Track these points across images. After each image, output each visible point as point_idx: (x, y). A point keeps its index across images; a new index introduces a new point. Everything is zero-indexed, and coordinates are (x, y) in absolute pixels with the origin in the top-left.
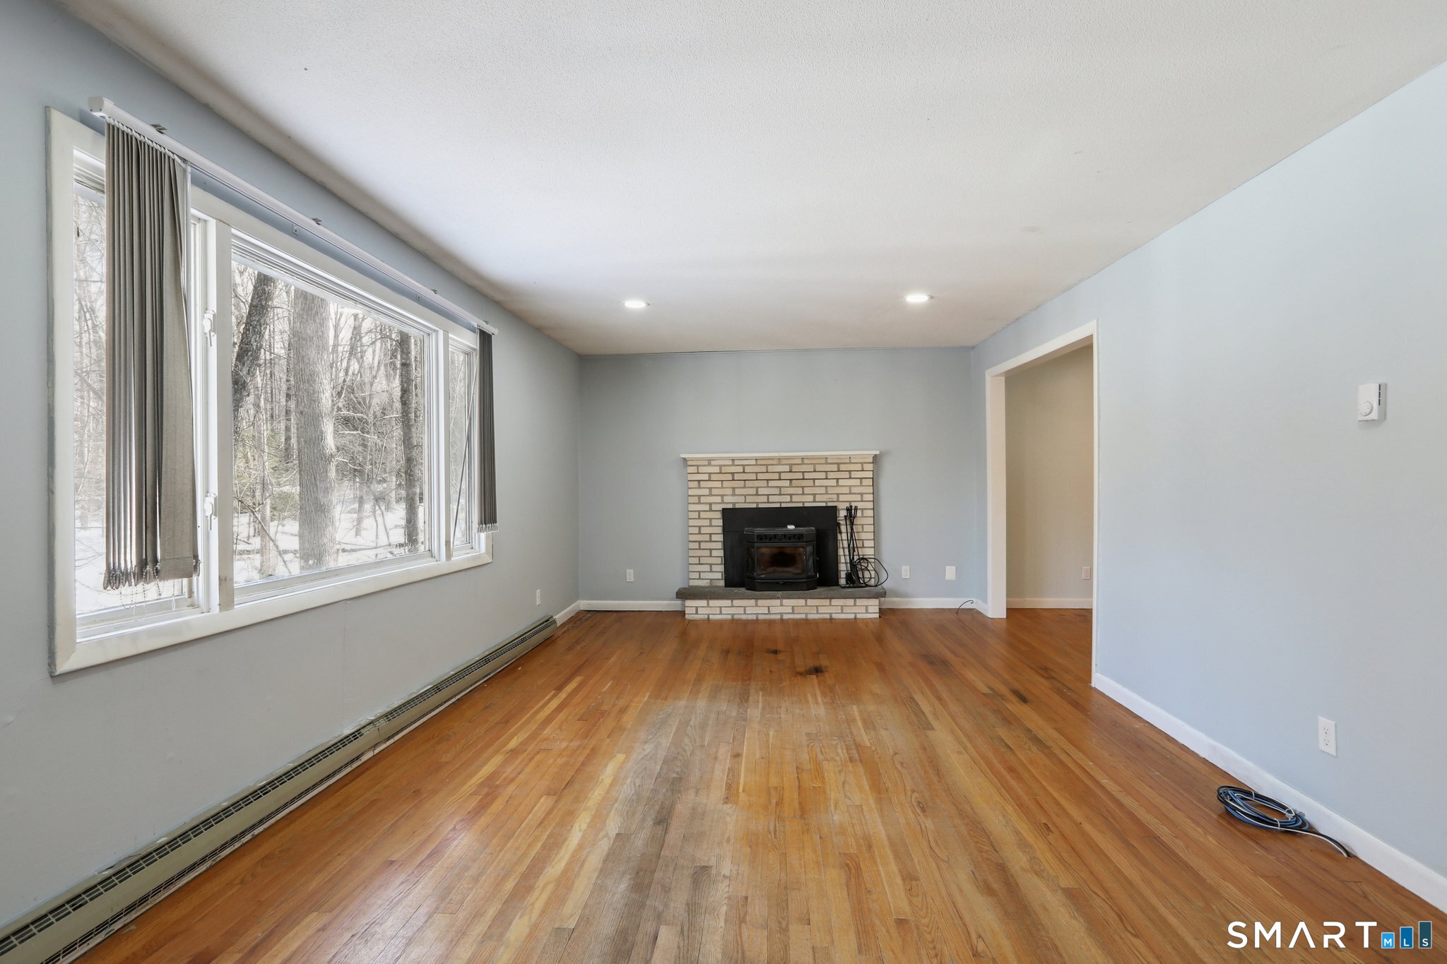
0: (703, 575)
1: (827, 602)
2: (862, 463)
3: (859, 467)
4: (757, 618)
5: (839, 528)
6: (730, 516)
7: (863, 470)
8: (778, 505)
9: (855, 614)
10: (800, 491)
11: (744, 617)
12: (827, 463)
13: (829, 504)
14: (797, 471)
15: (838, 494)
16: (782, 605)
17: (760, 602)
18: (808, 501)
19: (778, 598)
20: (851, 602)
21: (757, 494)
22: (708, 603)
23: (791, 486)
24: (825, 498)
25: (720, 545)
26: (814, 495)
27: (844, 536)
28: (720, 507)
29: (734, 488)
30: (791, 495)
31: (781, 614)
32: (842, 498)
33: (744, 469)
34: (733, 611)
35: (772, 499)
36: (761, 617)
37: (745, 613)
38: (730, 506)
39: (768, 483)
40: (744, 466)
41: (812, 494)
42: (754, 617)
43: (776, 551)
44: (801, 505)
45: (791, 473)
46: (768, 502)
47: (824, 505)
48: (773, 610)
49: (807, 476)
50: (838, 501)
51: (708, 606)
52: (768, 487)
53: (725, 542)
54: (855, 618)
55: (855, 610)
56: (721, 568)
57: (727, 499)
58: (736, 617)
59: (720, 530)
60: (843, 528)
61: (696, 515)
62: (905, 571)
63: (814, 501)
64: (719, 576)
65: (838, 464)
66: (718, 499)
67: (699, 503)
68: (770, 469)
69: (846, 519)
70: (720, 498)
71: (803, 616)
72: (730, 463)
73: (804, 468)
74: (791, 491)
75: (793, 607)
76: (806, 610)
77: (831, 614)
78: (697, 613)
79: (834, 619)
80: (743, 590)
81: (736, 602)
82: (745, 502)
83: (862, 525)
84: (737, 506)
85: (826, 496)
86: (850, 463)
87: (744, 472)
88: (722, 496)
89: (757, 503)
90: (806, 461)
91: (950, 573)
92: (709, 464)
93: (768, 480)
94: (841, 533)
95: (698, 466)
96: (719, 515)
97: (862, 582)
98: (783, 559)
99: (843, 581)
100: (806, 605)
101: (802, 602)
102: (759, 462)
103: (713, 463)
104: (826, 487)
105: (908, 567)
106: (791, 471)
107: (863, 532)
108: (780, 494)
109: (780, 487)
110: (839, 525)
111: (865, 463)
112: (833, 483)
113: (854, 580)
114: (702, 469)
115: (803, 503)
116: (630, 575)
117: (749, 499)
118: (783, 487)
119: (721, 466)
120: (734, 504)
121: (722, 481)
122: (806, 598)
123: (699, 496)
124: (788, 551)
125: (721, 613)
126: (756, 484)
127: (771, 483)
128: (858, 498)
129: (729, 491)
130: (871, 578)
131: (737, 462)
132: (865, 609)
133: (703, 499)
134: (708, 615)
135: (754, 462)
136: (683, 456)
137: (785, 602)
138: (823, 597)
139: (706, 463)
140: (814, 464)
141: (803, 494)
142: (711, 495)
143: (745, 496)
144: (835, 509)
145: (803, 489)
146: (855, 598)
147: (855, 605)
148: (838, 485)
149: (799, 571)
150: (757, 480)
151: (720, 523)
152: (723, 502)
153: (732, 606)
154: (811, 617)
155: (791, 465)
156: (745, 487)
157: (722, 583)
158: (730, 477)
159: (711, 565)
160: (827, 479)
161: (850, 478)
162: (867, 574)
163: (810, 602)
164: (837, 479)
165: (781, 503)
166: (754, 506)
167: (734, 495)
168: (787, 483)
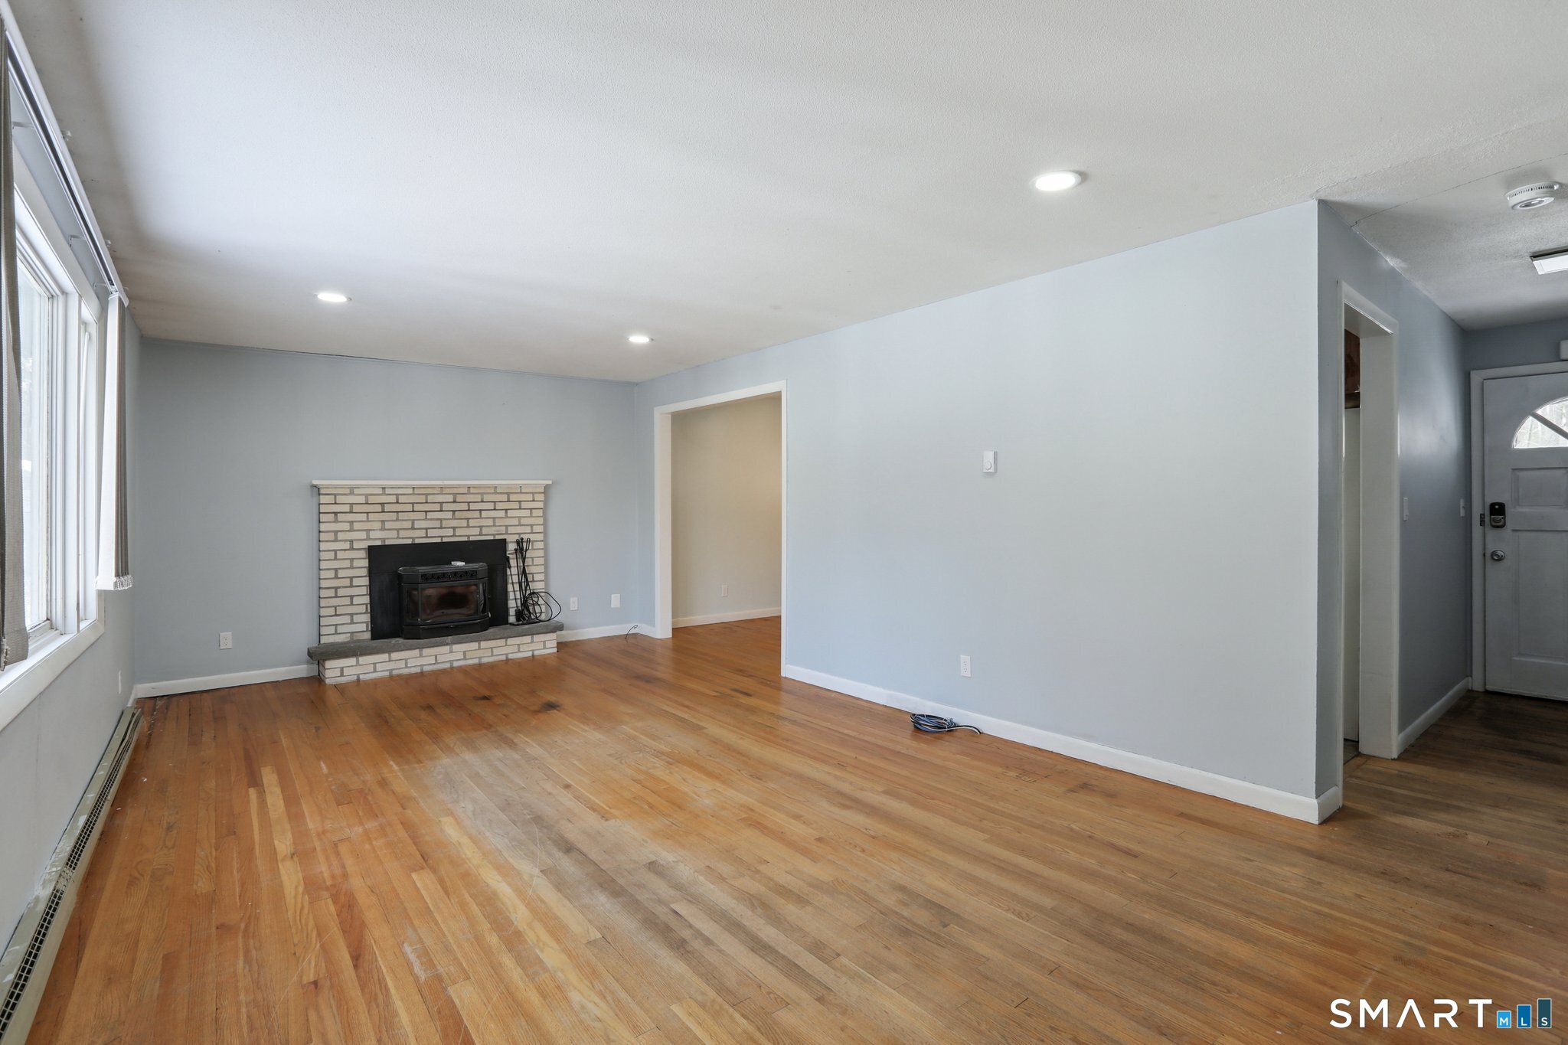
0: (340, 629)
1: (502, 642)
2: (533, 493)
3: (530, 497)
4: (422, 670)
5: (509, 562)
6: (378, 556)
7: (534, 501)
8: (438, 540)
9: (533, 651)
10: (464, 523)
11: (406, 671)
12: (496, 493)
13: (498, 537)
14: (462, 502)
15: (507, 526)
16: (451, 652)
17: (426, 651)
18: (474, 535)
19: (447, 644)
20: (528, 639)
21: (413, 528)
22: (358, 661)
23: (454, 518)
24: (493, 531)
25: (364, 590)
26: (481, 527)
27: (514, 571)
28: (365, 545)
29: (383, 522)
30: (454, 528)
31: (451, 662)
32: (511, 530)
33: (397, 499)
34: (391, 665)
35: (431, 533)
36: (426, 669)
37: (406, 667)
38: (379, 543)
39: (426, 514)
40: (397, 495)
41: (478, 527)
42: (418, 670)
43: (444, 591)
44: (465, 539)
45: (455, 504)
46: (427, 537)
47: (492, 538)
48: (440, 659)
49: (472, 506)
50: (507, 533)
51: (358, 664)
52: (426, 519)
53: (371, 586)
54: (533, 656)
55: (532, 647)
56: (367, 618)
57: (373, 535)
58: (395, 673)
59: (364, 572)
60: (513, 563)
61: (331, 555)
62: (574, 603)
63: (481, 534)
64: (363, 627)
65: (508, 494)
66: (363, 535)
67: (336, 540)
68: (430, 498)
69: (516, 553)
70: (365, 533)
71: (476, 661)
72: (380, 491)
73: (469, 498)
74: (454, 523)
75: (465, 652)
76: (479, 653)
77: (507, 654)
78: (342, 675)
79: (511, 659)
80: (400, 641)
81: (395, 655)
82: (398, 538)
83: (532, 558)
84: (388, 543)
85: (494, 528)
86: (521, 493)
87: (397, 502)
88: (368, 531)
89: (413, 538)
90: (472, 491)
91: (615, 601)
92: (352, 493)
93: (426, 512)
94: (510, 567)
95: (335, 495)
96: (363, 554)
97: (533, 617)
98: (453, 600)
99: (512, 619)
100: (479, 648)
101: (475, 645)
102: (417, 491)
103: (356, 491)
104: (494, 518)
105: (576, 599)
106: (454, 502)
107: (533, 565)
108: (441, 528)
109: (441, 520)
110: (508, 559)
111: (536, 493)
112: (502, 514)
113: (525, 616)
114: (340, 499)
115: (468, 536)
116: (227, 639)
117: (402, 534)
118: (445, 519)
119: (367, 496)
120: (383, 540)
121: (367, 513)
122: (479, 641)
123: (336, 532)
124: (459, 590)
125: (375, 671)
126: (412, 516)
127: (430, 515)
128: (528, 529)
129: (378, 525)
130: (541, 613)
131: (388, 491)
132: (542, 645)
133: (341, 536)
134: (358, 675)
135: (410, 491)
136: (315, 482)
137: (456, 647)
138: (499, 637)
139: (348, 491)
140: (482, 494)
141: (468, 526)
142: (351, 530)
143: (398, 530)
144: (504, 541)
145: (468, 521)
146: (532, 634)
147: (532, 642)
148: (506, 517)
149: (472, 612)
150: (413, 511)
151: (365, 563)
152: (368, 538)
153: (390, 661)
154: (485, 660)
155: (455, 495)
156: (397, 520)
157: (368, 635)
158: (379, 508)
159: (352, 615)
160: (495, 509)
161: (520, 509)
162: (537, 608)
163: (484, 644)
164: (506, 510)
165: (442, 537)
166: (409, 541)
167: (383, 529)
168: (449, 515)
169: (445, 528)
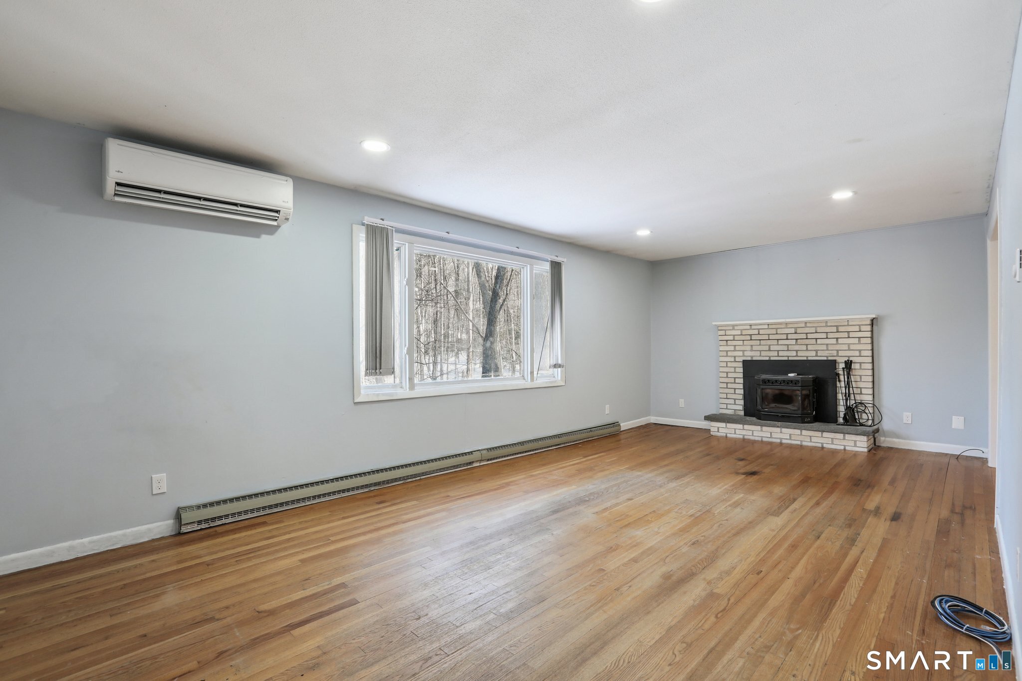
0: (729, 407)
1: (819, 434)
2: (859, 326)
3: (857, 328)
4: (762, 439)
5: (839, 377)
6: (750, 367)
7: (860, 331)
8: (786, 358)
9: (845, 446)
10: (804, 348)
11: (752, 438)
12: (827, 326)
13: (830, 358)
14: (802, 333)
15: (838, 351)
16: (781, 432)
17: (764, 428)
18: (811, 356)
19: (778, 427)
20: (841, 436)
21: (769, 350)
22: (726, 425)
23: (796, 344)
24: (826, 353)
25: (741, 386)
26: (817, 351)
27: (843, 384)
28: (741, 359)
29: (752, 346)
30: (797, 351)
31: (781, 439)
32: (841, 353)
33: (759, 332)
34: (744, 432)
35: (781, 353)
36: (764, 439)
37: (753, 435)
38: (749, 359)
39: (778, 341)
40: (759, 329)
41: (815, 350)
42: (760, 439)
43: (777, 392)
44: (805, 358)
45: (796, 334)
46: (778, 356)
47: (825, 358)
48: (774, 435)
49: (810, 336)
50: (838, 356)
51: (726, 427)
52: (778, 344)
53: (744, 384)
54: (845, 449)
55: (845, 443)
56: (742, 402)
57: (746, 353)
58: (746, 437)
59: (741, 375)
60: (842, 378)
61: (725, 364)
62: (907, 417)
63: (817, 356)
64: (741, 408)
65: (837, 327)
66: (741, 354)
67: (727, 356)
68: (779, 331)
69: (844, 371)
70: (741, 352)
71: (799, 443)
72: (748, 327)
73: (807, 330)
74: (797, 348)
75: (790, 435)
76: (801, 438)
77: (822, 444)
78: (718, 431)
79: (825, 448)
80: (754, 419)
81: (746, 427)
82: (760, 356)
83: (861, 376)
84: (754, 359)
85: (827, 352)
86: (848, 325)
87: (759, 334)
88: (743, 351)
89: (770, 357)
90: (808, 325)
91: (957, 422)
92: (733, 329)
93: (778, 340)
94: (840, 381)
95: (725, 330)
96: (741, 365)
97: (858, 422)
98: (783, 398)
99: (841, 420)
100: (801, 434)
101: (798, 432)
102: (770, 327)
103: (736, 328)
104: (827, 345)
105: (910, 414)
106: (796, 333)
107: (861, 381)
108: (788, 350)
109: (788, 345)
110: (838, 375)
111: (863, 325)
112: (834, 341)
113: (851, 419)
114: (728, 333)
115: (807, 357)
116: (682, 403)
117: (763, 353)
118: (790, 345)
119: (741, 330)
120: (752, 357)
121: (743, 340)
122: (801, 429)
123: (727, 351)
124: (786, 393)
125: (735, 433)
126: (769, 342)
127: (781, 342)
128: (857, 353)
129: (749, 348)
130: (868, 419)
131: (753, 327)
132: (857, 444)
133: (730, 354)
134: (726, 434)
135: (766, 327)
136: (714, 323)
137: (784, 430)
138: (815, 429)
139: (731, 328)
140: (816, 327)
141: (807, 350)
142: (735, 350)
143: (760, 351)
144: (835, 362)
145: (807, 347)
146: (844, 433)
147: (844, 439)
148: (837, 343)
149: (795, 408)
150: (769, 339)
151: (741, 370)
152: (744, 356)
153: (743, 429)
154: (804, 444)
155: (796, 328)
156: (760, 345)
157: (742, 413)
158: (749, 338)
159: (735, 399)
160: (827, 338)
161: (849, 337)
162: (864, 416)
163: (804, 432)
164: (837, 339)
165: (788, 357)
166: (767, 359)
167: (752, 350)
168: (794, 342)
169: (790, 350)
